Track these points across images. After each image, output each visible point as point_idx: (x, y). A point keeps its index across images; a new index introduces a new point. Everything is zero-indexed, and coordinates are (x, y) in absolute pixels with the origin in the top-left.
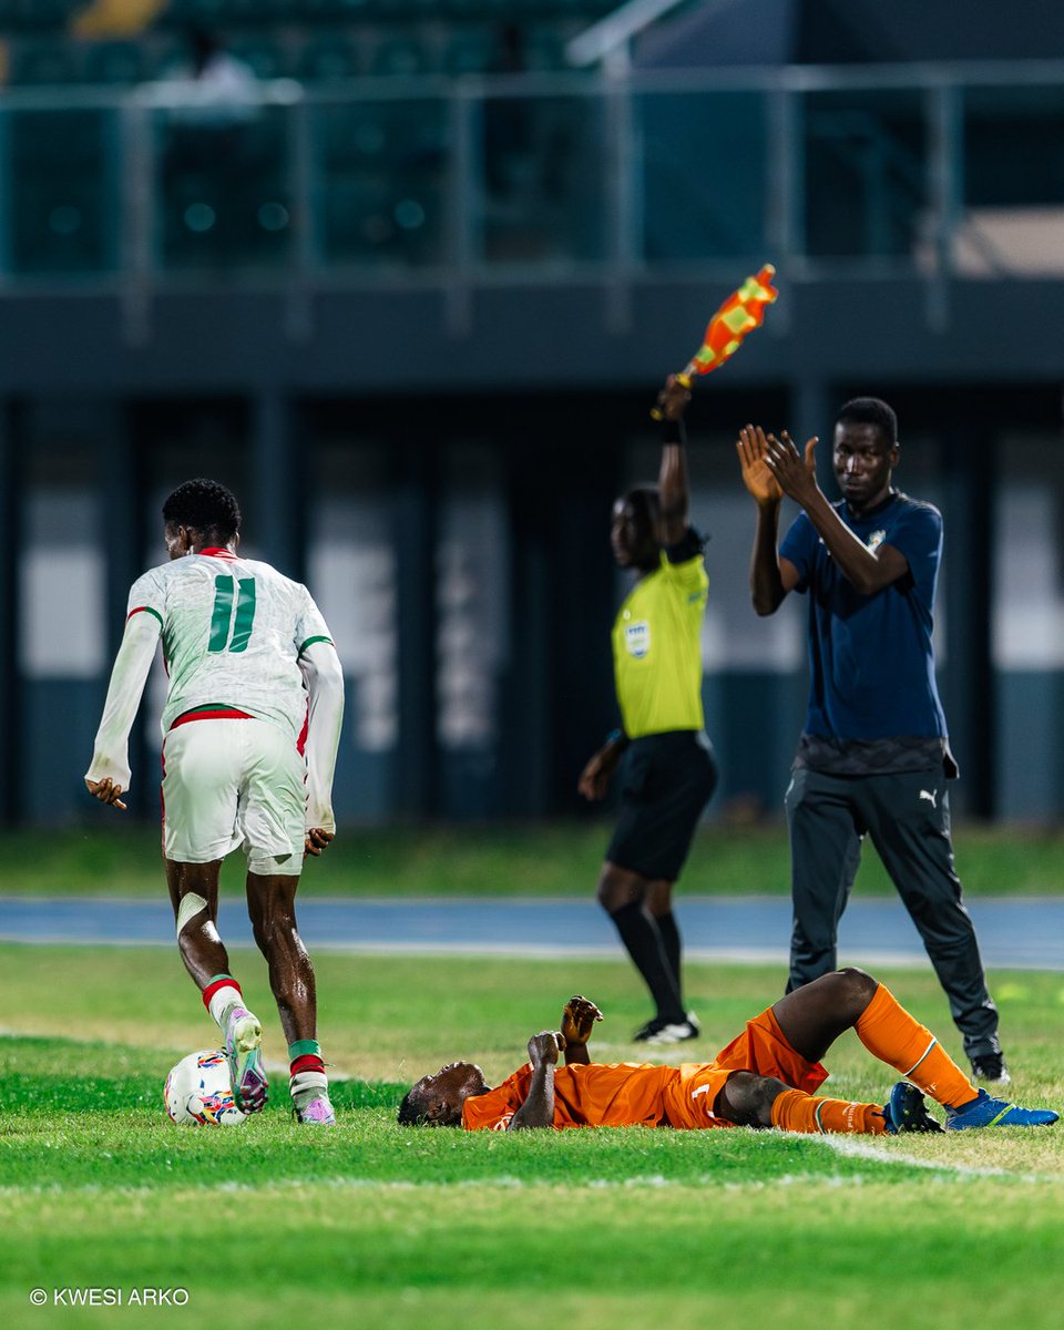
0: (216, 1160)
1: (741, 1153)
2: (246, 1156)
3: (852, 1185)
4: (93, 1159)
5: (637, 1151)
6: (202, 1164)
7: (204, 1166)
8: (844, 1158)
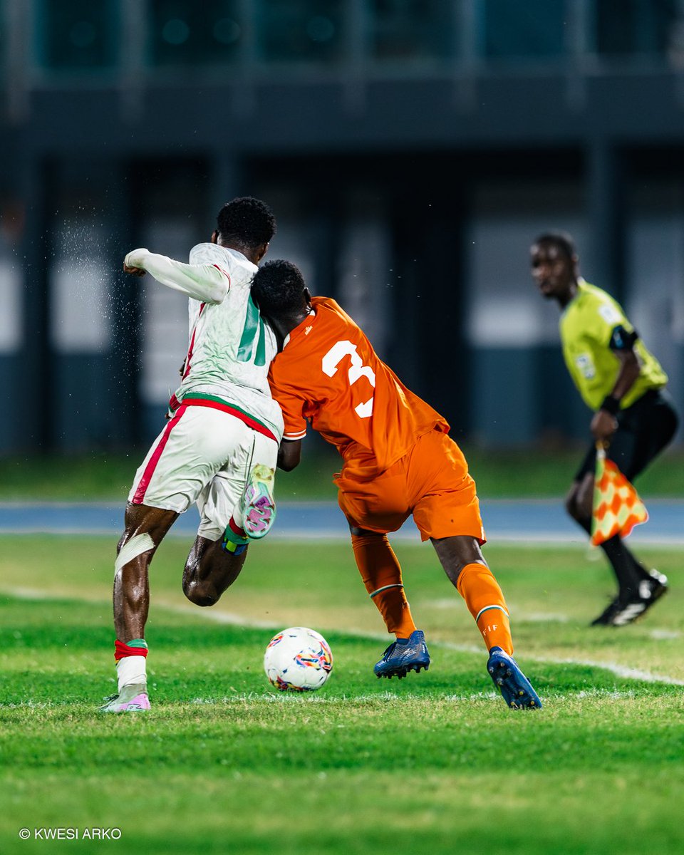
0: (188, 683)
1: (550, 676)
2: (208, 680)
3: (628, 697)
4: (102, 682)
5: (478, 675)
6: (178, 686)
7: (179, 687)
8: (622, 679)
